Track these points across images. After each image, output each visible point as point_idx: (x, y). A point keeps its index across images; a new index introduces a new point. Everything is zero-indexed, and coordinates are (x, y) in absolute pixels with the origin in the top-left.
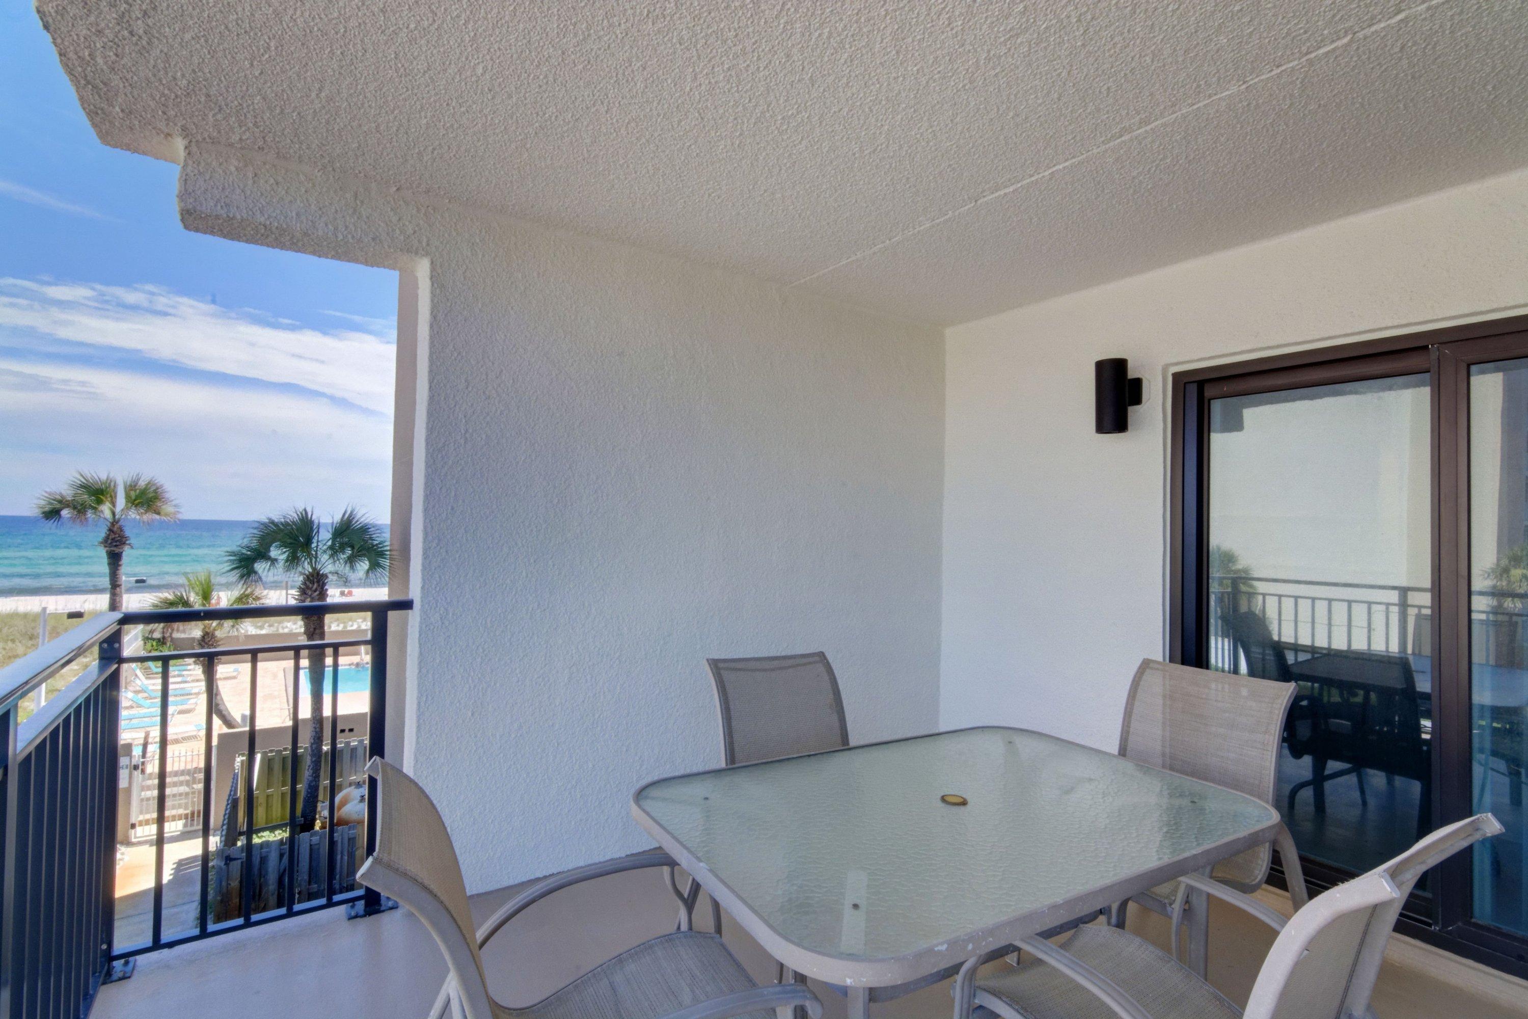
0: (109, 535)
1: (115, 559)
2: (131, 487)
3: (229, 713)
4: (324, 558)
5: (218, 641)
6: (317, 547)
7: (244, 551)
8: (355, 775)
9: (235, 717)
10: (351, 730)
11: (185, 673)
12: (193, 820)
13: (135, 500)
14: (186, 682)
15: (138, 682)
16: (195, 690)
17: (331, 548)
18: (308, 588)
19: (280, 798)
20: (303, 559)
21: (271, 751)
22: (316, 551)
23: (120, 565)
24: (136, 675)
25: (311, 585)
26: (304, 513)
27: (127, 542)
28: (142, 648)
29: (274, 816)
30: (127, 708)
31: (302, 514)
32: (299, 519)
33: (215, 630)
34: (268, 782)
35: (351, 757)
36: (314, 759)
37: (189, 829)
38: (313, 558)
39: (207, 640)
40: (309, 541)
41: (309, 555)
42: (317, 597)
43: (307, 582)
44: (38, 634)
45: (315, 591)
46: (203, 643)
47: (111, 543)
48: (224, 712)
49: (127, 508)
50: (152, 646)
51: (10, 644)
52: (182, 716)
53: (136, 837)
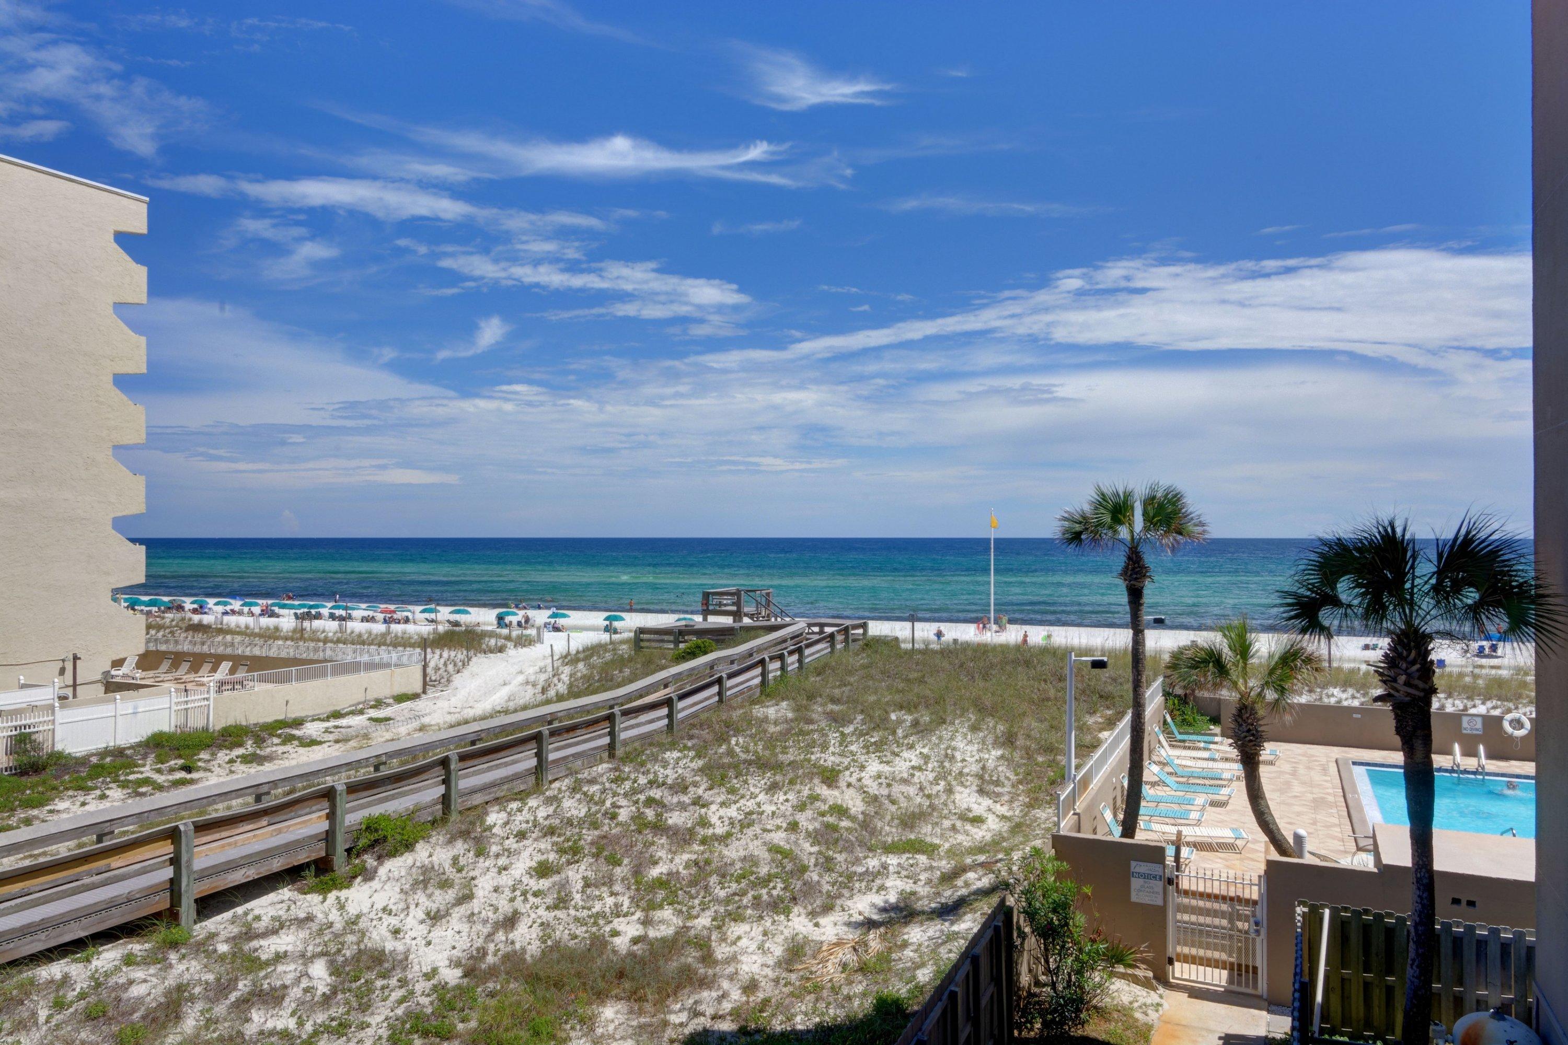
0: (1128, 565)
1: (1135, 595)
2: (1149, 501)
3: (1279, 829)
4: (1426, 603)
5: (1259, 720)
6: (1413, 586)
7: (1302, 591)
8: (1487, 989)
9: (1284, 833)
10: (1471, 904)
11: (1212, 746)
12: (1240, 975)
13: (1153, 518)
14: (1213, 760)
15: (1162, 752)
16: (1226, 775)
17: (1437, 589)
18: (1400, 656)
19: (1362, 989)
20: (1391, 607)
21: (1346, 909)
22: (1412, 594)
23: (1142, 605)
24: (1159, 742)
25: (1405, 653)
26: (1389, 530)
27: (1148, 574)
28: (1163, 706)
29: (1354, 1015)
30: (1154, 784)
31: (1386, 530)
32: (1382, 537)
33: (1254, 703)
34: (1342, 957)
35: (1478, 955)
36: (1420, 951)
37: (1235, 988)
38: (1407, 602)
39: (1245, 717)
40: (1400, 577)
41: (1401, 602)
42: (1417, 674)
43: (1398, 647)
44: (1066, 675)
45: (1413, 663)
46: (1240, 720)
47: (1131, 575)
48: (1271, 826)
49: (1146, 529)
50: (1174, 704)
51: (1043, 684)
52: (1214, 809)
53: (1174, 978)
